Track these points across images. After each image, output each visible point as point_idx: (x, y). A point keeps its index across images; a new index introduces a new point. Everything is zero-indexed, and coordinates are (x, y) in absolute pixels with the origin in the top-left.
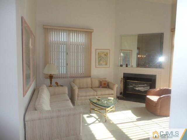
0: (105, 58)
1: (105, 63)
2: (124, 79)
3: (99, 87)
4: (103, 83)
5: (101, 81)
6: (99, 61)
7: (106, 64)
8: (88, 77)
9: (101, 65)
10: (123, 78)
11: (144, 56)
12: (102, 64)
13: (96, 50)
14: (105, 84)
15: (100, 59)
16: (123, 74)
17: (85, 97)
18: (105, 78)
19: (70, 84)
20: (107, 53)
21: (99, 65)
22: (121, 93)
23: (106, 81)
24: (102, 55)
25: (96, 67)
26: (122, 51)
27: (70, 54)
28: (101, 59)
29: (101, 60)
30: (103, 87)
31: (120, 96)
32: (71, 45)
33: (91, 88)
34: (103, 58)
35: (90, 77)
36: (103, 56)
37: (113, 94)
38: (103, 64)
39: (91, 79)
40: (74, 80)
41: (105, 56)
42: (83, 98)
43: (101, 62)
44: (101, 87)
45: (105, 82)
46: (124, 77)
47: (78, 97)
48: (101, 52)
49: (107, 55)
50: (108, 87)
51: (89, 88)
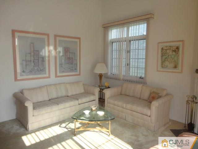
0: (173, 56)
1: (173, 65)
4: (152, 95)
7: (175, 67)
12: (167, 66)
13: (158, 44)
14: (153, 98)
15: (164, 57)
20: (178, 48)
21: (162, 67)
23: (158, 94)
24: (168, 51)
25: (157, 70)
28: (166, 58)
29: (166, 60)
34: (170, 57)
36: (171, 53)
38: (169, 65)
39: (142, 86)
41: (174, 53)
43: (167, 63)
45: (155, 95)
48: (166, 47)
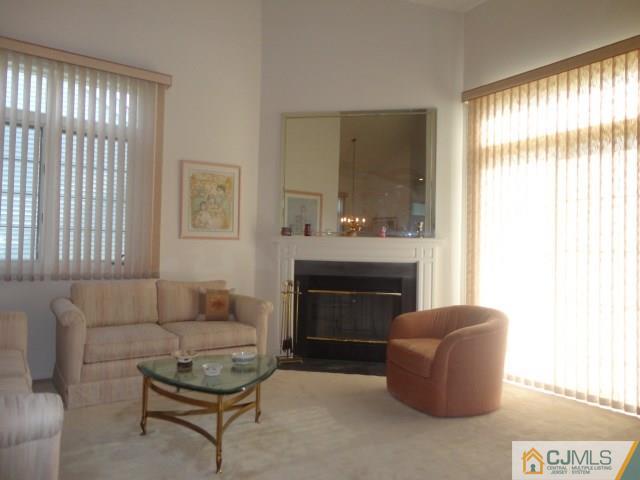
0: (219, 200)
1: (218, 221)
2: (298, 283)
3: (193, 320)
4: (211, 299)
5: (203, 290)
6: (195, 213)
8: (145, 276)
9: (205, 226)
10: (293, 279)
11: (361, 219)
12: (207, 223)
13: (181, 163)
14: (218, 304)
15: (198, 201)
16: (293, 263)
17: (123, 364)
18: (222, 282)
19: (52, 306)
20: (229, 181)
21: (194, 226)
22: (286, 345)
23: (226, 292)
24: (208, 186)
25: (180, 236)
26: (287, 195)
27: (60, 171)
28: (204, 202)
29: (203, 207)
30: (209, 319)
31: (284, 354)
32: (64, 136)
33: (158, 323)
34: (212, 200)
35: (155, 275)
36: (214, 192)
37: (253, 345)
38: (210, 222)
39: (157, 284)
40: (73, 289)
41: (221, 192)
42: (111, 366)
43: (205, 216)
44: (203, 317)
45: (219, 297)
46: (297, 277)
47: (85, 363)
48: (204, 174)
49: (228, 185)
50: (231, 317)
51: (149, 322)
